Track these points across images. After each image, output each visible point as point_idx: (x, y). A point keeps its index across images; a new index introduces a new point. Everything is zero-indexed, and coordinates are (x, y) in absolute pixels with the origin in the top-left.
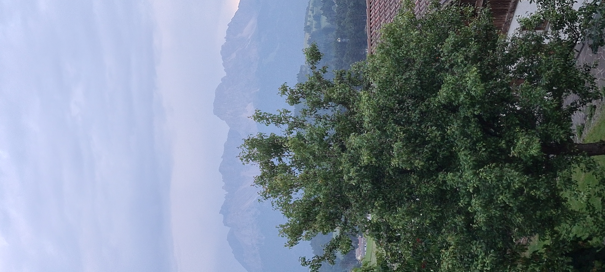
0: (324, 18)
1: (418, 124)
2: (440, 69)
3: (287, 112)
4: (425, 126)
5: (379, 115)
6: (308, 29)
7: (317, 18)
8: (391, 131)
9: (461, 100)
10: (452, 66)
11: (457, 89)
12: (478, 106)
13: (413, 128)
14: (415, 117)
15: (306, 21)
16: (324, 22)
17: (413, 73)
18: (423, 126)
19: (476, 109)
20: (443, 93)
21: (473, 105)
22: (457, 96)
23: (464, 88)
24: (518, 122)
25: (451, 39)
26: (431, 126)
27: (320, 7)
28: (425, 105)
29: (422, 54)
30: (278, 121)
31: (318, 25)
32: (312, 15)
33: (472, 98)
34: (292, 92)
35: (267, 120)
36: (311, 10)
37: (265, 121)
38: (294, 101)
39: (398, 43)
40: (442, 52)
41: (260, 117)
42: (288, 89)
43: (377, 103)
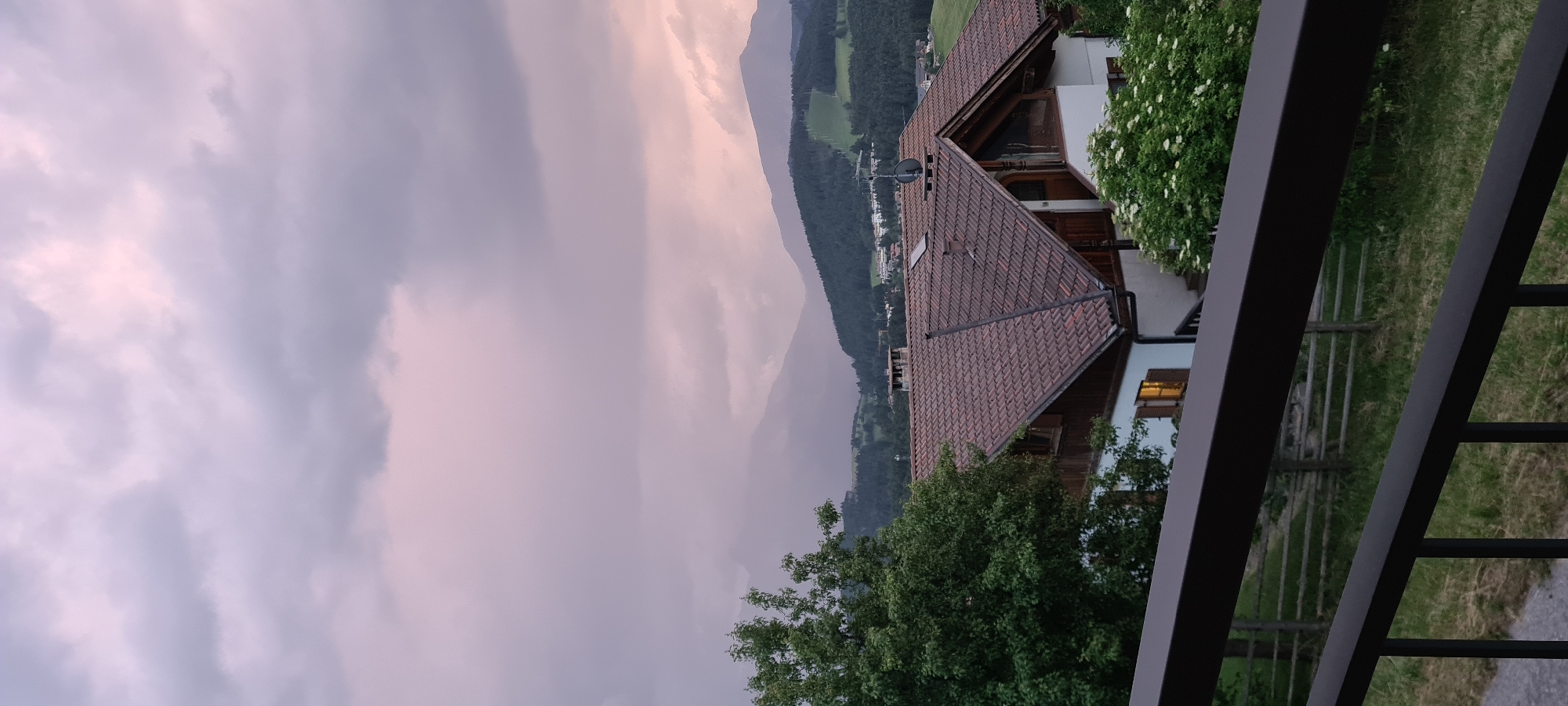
0: (877, 429)
1: (960, 614)
2: (988, 540)
3: (792, 591)
5: (908, 603)
8: (924, 623)
9: (1014, 584)
10: (1002, 537)
11: (1009, 569)
12: (1036, 593)
13: (953, 619)
15: (854, 431)
16: (878, 433)
17: (953, 544)
18: (966, 617)
19: (1034, 597)
20: (990, 575)
22: (1009, 580)
23: (1017, 569)
24: (1092, 613)
25: (1000, 502)
27: (872, 414)
28: (969, 589)
29: (964, 522)
30: (781, 603)
31: (870, 437)
33: (1028, 581)
34: (798, 564)
35: (766, 602)
37: (763, 603)
38: (801, 576)
39: (933, 508)
40: (988, 519)
41: (756, 598)
42: (793, 560)
43: (906, 586)
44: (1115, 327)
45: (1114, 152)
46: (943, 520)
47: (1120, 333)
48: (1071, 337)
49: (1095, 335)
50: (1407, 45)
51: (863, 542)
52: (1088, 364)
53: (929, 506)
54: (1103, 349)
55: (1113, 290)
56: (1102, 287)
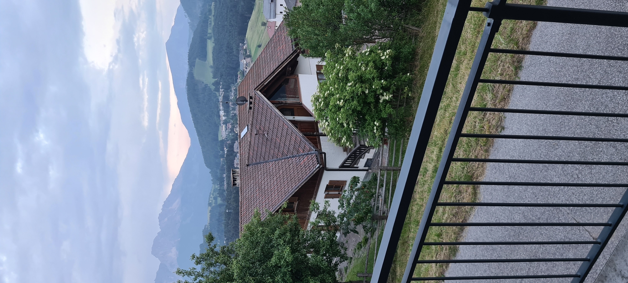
0: (219, 199)
1: (261, 275)
2: (273, 247)
3: (195, 269)
4: (265, 276)
5: (242, 271)
6: (210, 204)
7: (215, 198)
8: (248, 280)
9: (282, 263)
10: (278, 245)
11: (280, 258)
12: (290, 266)
13: (258, 278)
14: (260, 271)
15: (209, 200)
16: (219, 201)
17: (259, 248)
18: (264, 276)
19: (289, 268)
20: (273, 260)
21: (288, 266)
22: (280, 261)
23: (283, 257)
24: (310, 273)
25: (277, 232)
26: (268, 276)
27: (217, 193)
28: (265, 265)
29: (264, 240)
30: (190, 274)
31: (216, 202)
32: (212, 197)
33: (287, 262)
34: (198, 258)
36: (212, 194)
37: (182, 274)
38: (198, 263)
39: (252, 234)
40: (273, 238)
41: (179, 272)
42: (195, 256)
43: (241, 265)
44: (319, 165)
45: (320, 103)
46: (256, 239)
47: (320, 168)
48: (302, 168)
49: (312, 168)
50: (415, 74)
51: (224, 248)
52: (309, 178)
53: (251, 234)
54: (314, 173)
55: (318, 151)
56: (314, 150)
